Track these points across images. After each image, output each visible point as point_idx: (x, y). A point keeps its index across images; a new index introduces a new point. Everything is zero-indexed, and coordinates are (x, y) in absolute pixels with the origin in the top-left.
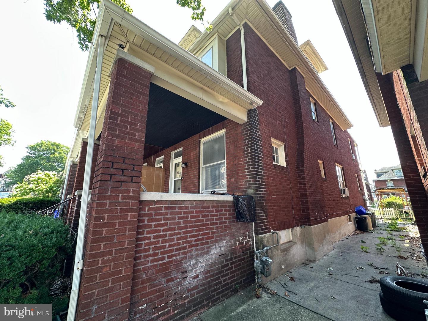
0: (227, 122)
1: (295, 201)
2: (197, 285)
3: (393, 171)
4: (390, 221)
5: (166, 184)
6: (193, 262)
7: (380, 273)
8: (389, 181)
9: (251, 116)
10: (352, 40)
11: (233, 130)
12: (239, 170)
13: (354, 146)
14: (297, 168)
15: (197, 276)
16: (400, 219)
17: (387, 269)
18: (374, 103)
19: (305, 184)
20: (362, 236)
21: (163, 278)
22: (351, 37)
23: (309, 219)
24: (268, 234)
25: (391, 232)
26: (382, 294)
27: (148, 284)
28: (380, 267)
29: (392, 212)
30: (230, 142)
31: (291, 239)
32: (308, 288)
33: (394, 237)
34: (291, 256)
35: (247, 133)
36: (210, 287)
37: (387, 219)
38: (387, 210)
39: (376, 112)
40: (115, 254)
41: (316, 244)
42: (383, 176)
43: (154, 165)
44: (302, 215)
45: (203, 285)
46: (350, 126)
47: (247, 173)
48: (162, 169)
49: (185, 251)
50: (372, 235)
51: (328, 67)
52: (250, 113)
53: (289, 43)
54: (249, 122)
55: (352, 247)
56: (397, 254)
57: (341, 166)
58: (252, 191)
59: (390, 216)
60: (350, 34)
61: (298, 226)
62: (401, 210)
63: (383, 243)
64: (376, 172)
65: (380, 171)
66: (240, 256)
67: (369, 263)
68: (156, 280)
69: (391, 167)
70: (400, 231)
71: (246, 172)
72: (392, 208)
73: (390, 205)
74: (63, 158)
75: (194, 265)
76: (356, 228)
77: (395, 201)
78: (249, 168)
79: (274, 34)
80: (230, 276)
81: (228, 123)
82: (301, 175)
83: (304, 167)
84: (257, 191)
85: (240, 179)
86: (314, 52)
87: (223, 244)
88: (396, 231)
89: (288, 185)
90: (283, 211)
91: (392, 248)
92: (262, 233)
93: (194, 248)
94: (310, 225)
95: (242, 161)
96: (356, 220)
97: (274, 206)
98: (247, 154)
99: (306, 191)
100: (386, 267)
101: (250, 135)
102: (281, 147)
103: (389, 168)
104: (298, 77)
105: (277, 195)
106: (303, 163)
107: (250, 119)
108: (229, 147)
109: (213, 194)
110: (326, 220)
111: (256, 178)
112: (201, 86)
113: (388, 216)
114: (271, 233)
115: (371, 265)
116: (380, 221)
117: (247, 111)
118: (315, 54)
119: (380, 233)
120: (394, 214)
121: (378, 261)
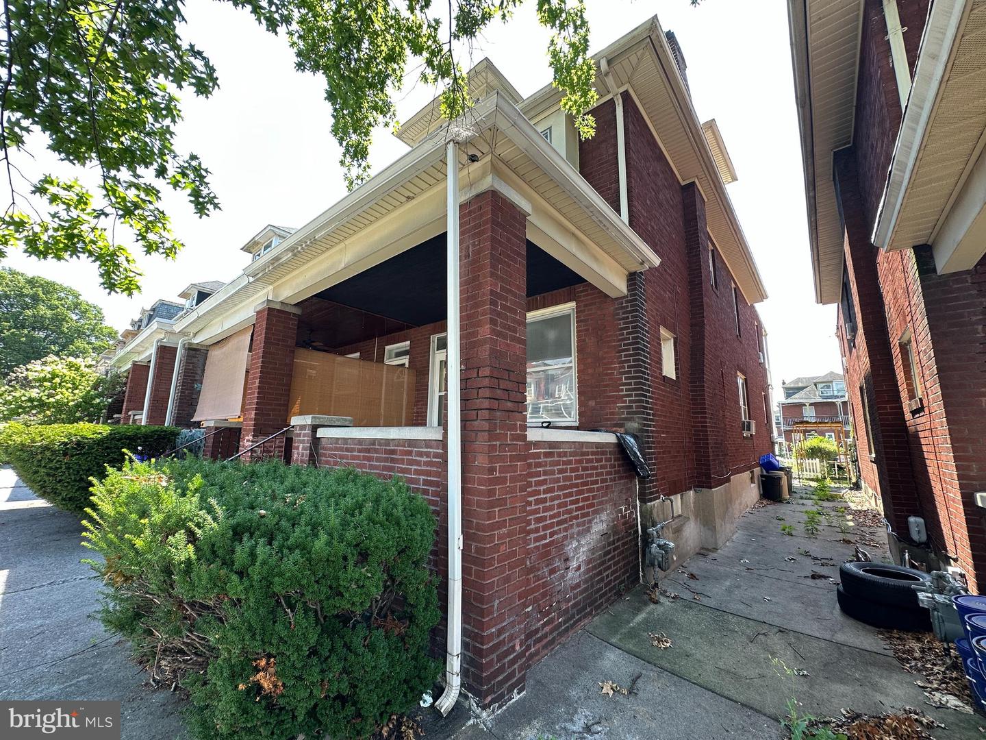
0: (579, 287)
1: (687, 444)
2: (580, 582)
3: (816, 385)
4: (814, 484)
5: (418, 401)
6: (575, 544)
7: (822, 565)
8: (807, 405)
9: (635, 284)
10: (809, 148)
11: (593, 307)
12: (606, 386)
13: (762, 335)
14: (691, 382)
15: (579, 568)
16: (828, 479)
17: (831, 559)
18: (818, 260)
19: (705, 413)
20: (773, 509)
21: (546, 567)
22: (809, 144)
23: (708, 476)
24: (657, 501)
25: (820, 503)
26: (841, 587)
27: (531, 576)
28: (819, 556)
29: (816, 466)
30: (587, 330)
31: (680, 513)
32: (724, 588)
33: (825, 510)
34: (684, 540)
35: (628, 318)
36: (592, 586)
37: (807, 479)
38: (808, 462)
39: (818, 277)
40: (510, 526)
41: (718, 522)
42: (796, 396)
43: (381, 359)
44: (696, 468)
45: (586, 581)
46: (762, 296)
47: (625, 393)
48: (406, 371)
49: (566, 525)
50: (789, 507)
51: (738, 175)
52: (632, 278)
53: (695, 135)
54: (631, 296)
55: (764, 527)
56: (841, 537)
57: (743, 377)
58: (636, 425)
59: (812, 473)
60: (809, 140)
61: (690, 489)
62: (832, 462)
63: (812, 520)
64: (785, 386)
65: (792, 386)
66: (623, 538)
67: (802, 550)
68: (539, 570)
69: (813, 378)
70: (834, 501)
71: (622, 390)
72: (817, 459)
73: (814, 452)
74: (63, 320)
75: (575, 548)
76: (761, 495)
77: (822, 445)
78: (630, 384)
79: (672, 118)
80: (613, 569)
81: (581, 292)
82: (699, 395)
83: (703, 382)
84: (645, 425)
85: (608, 403)
86: (718, 144)
87: (604, 516)
88: (828, 500)
89: (680, 415)
90: (674, 461)
91: (829, 528)
92: (651, 500)
93: (575, 521)
94: (711, 488)
95: (614, 368)
96: (762, 481)
97: (664, 453)
98: (626, 356)
99: (706, 427)
100: (829, 557)
101: (631, 322)
102: (669, 342)
103: (809, 379)
104: (698, 200)
105: (667, 433)
106: (703, 373)
107: (633, 290)
108: (584, 340)
109: (547, 427)
110: (728, 480)
111: (642, 401)
112: (573, 229)
113: (808, 473)
114: (660, 500)
115: (807, 554)
116: (795, 483)
117: (627, 273)
118: (720, 148)
119: (803, 504)
120: (819, 470)
121: (815, 548)
